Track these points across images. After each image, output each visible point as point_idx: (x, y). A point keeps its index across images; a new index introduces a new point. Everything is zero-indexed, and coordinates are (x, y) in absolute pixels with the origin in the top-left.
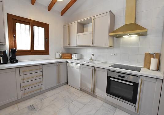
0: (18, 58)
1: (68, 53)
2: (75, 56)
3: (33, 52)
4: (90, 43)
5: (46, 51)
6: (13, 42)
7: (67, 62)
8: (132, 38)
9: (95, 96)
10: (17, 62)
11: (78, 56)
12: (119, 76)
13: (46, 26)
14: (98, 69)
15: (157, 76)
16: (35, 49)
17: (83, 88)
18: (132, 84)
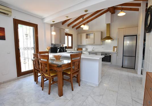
2: (84, 49)
3: (68, 47)
4: (93, 43)
5: (72, 47)
8: (108, 41)
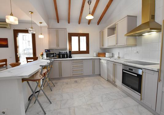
0: (72, 55)
1: (102, 53)
3: (80, 52)
4: (115, 44)
5: (87, 52)
6: (70, 47)
7: (100, 59)
9: (116, 86)
10: (71, 57)
11: (109, 55)
12: (130, 69)
13: (87, 35)
14: (117, 64)
15: (152, 69)
16: (81, 50)
17: (109, 79)
18: (136, 75)
